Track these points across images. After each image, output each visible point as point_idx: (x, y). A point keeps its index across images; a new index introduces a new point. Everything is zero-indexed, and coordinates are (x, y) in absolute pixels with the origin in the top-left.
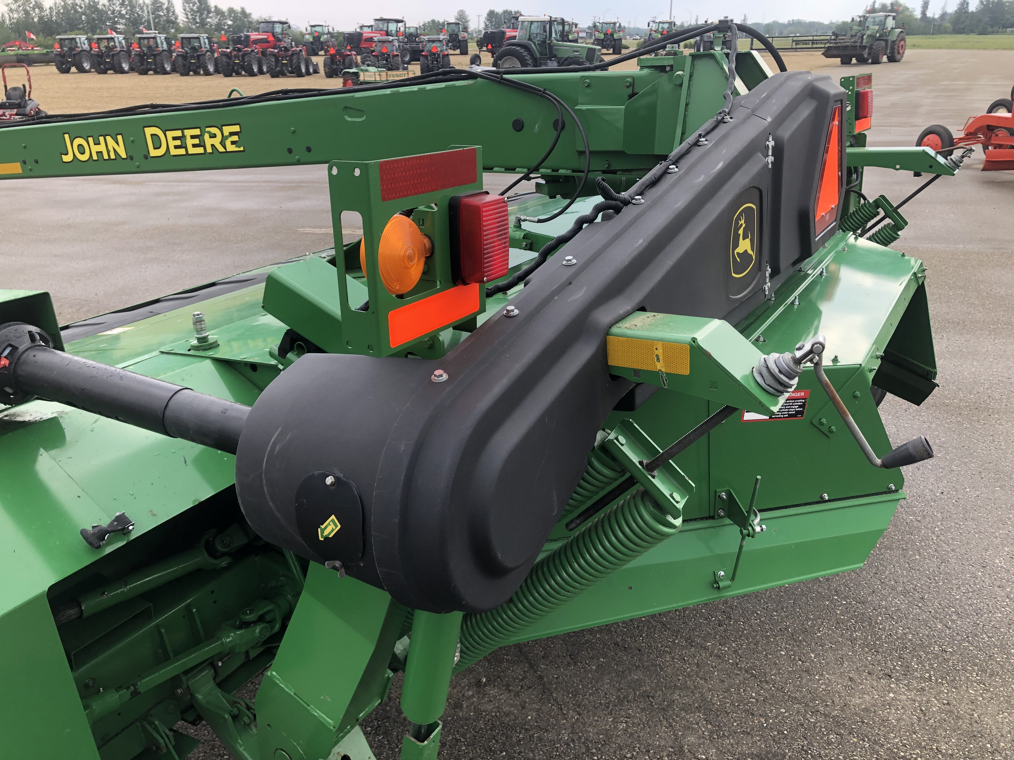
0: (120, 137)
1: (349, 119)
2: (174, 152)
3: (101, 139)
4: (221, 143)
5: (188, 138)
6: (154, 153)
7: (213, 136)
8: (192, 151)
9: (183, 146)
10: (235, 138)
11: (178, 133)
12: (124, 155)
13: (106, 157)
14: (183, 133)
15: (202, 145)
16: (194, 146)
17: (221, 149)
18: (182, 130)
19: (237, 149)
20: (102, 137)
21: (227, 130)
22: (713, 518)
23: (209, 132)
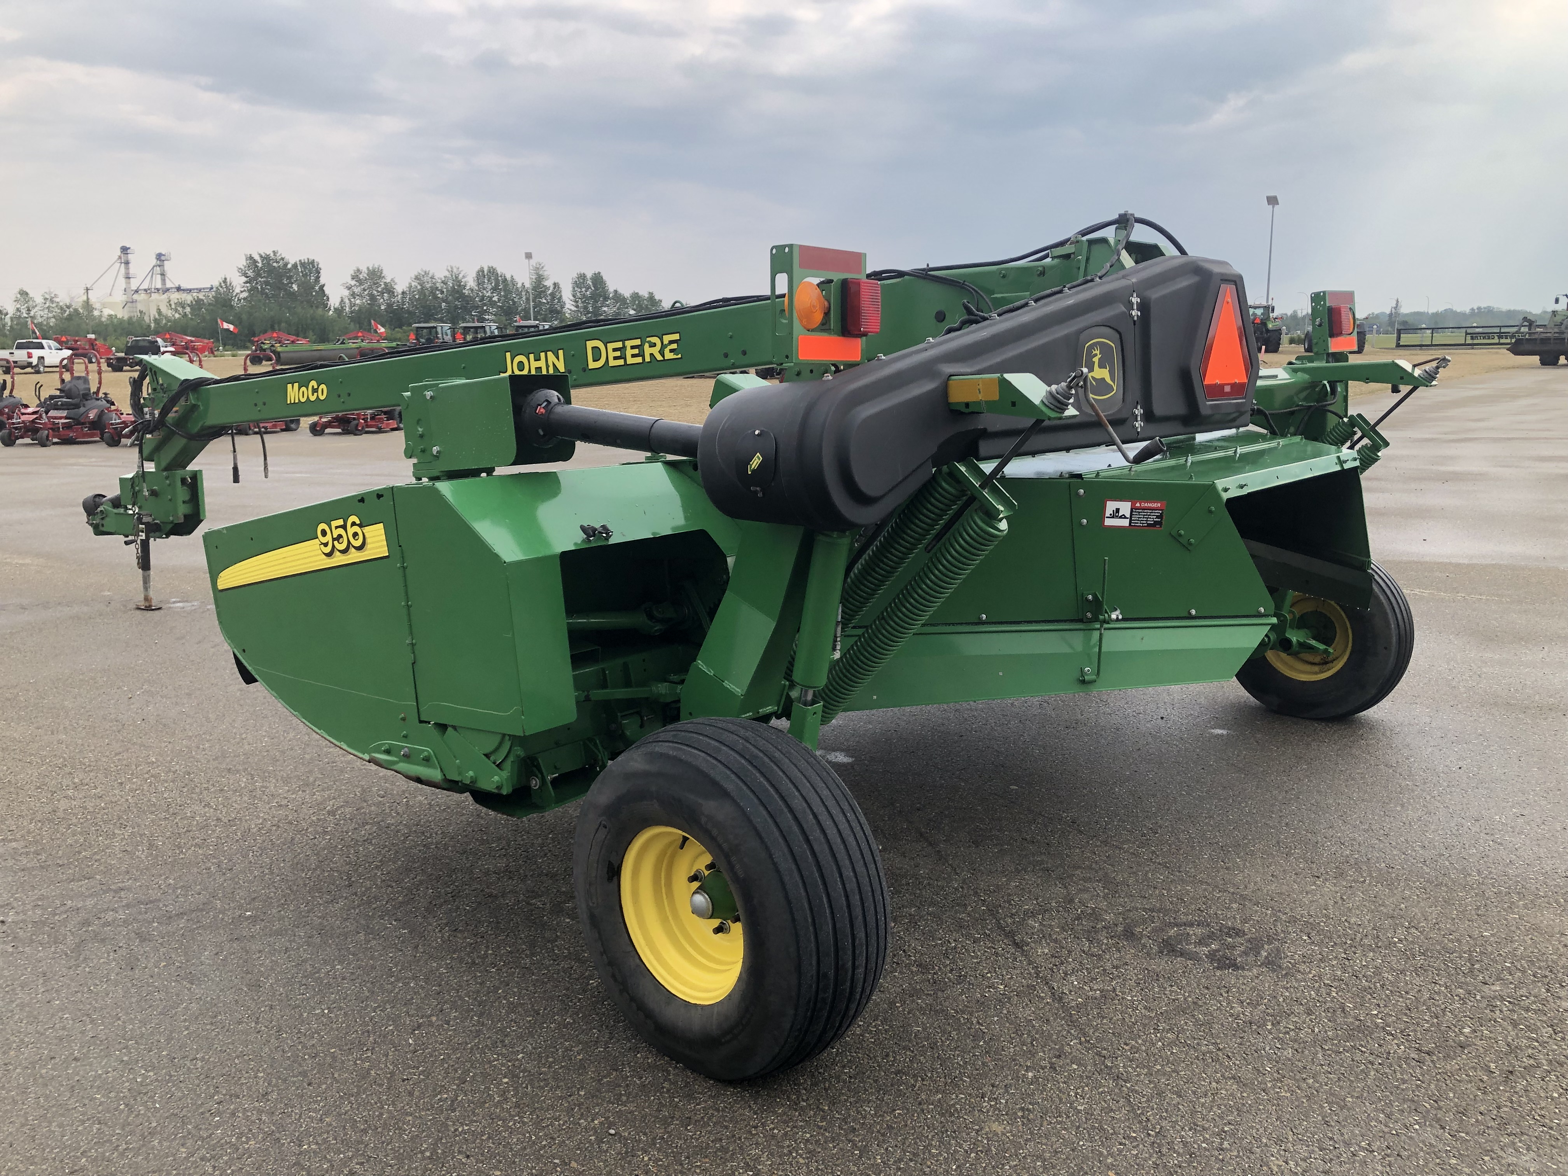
0: (561, 352)
2: (612, 363)
3: (543, 355)
4: (659, 351)
5: (628, 348)
6: (592, 365)
7: (653, 345)
8: (630, 361)
9: (623, 357)
10: (674, 346)
11: (619, 345)
12: (562, 370)
14: (624, 344)
15: (641, 354)
16: (633, 356)
17: (659, 358)
18: (623, 341)
19: (675, 357)
20: (543, 353)
21: (667, 339)
22: (1081, 621)
23: (649, 342)
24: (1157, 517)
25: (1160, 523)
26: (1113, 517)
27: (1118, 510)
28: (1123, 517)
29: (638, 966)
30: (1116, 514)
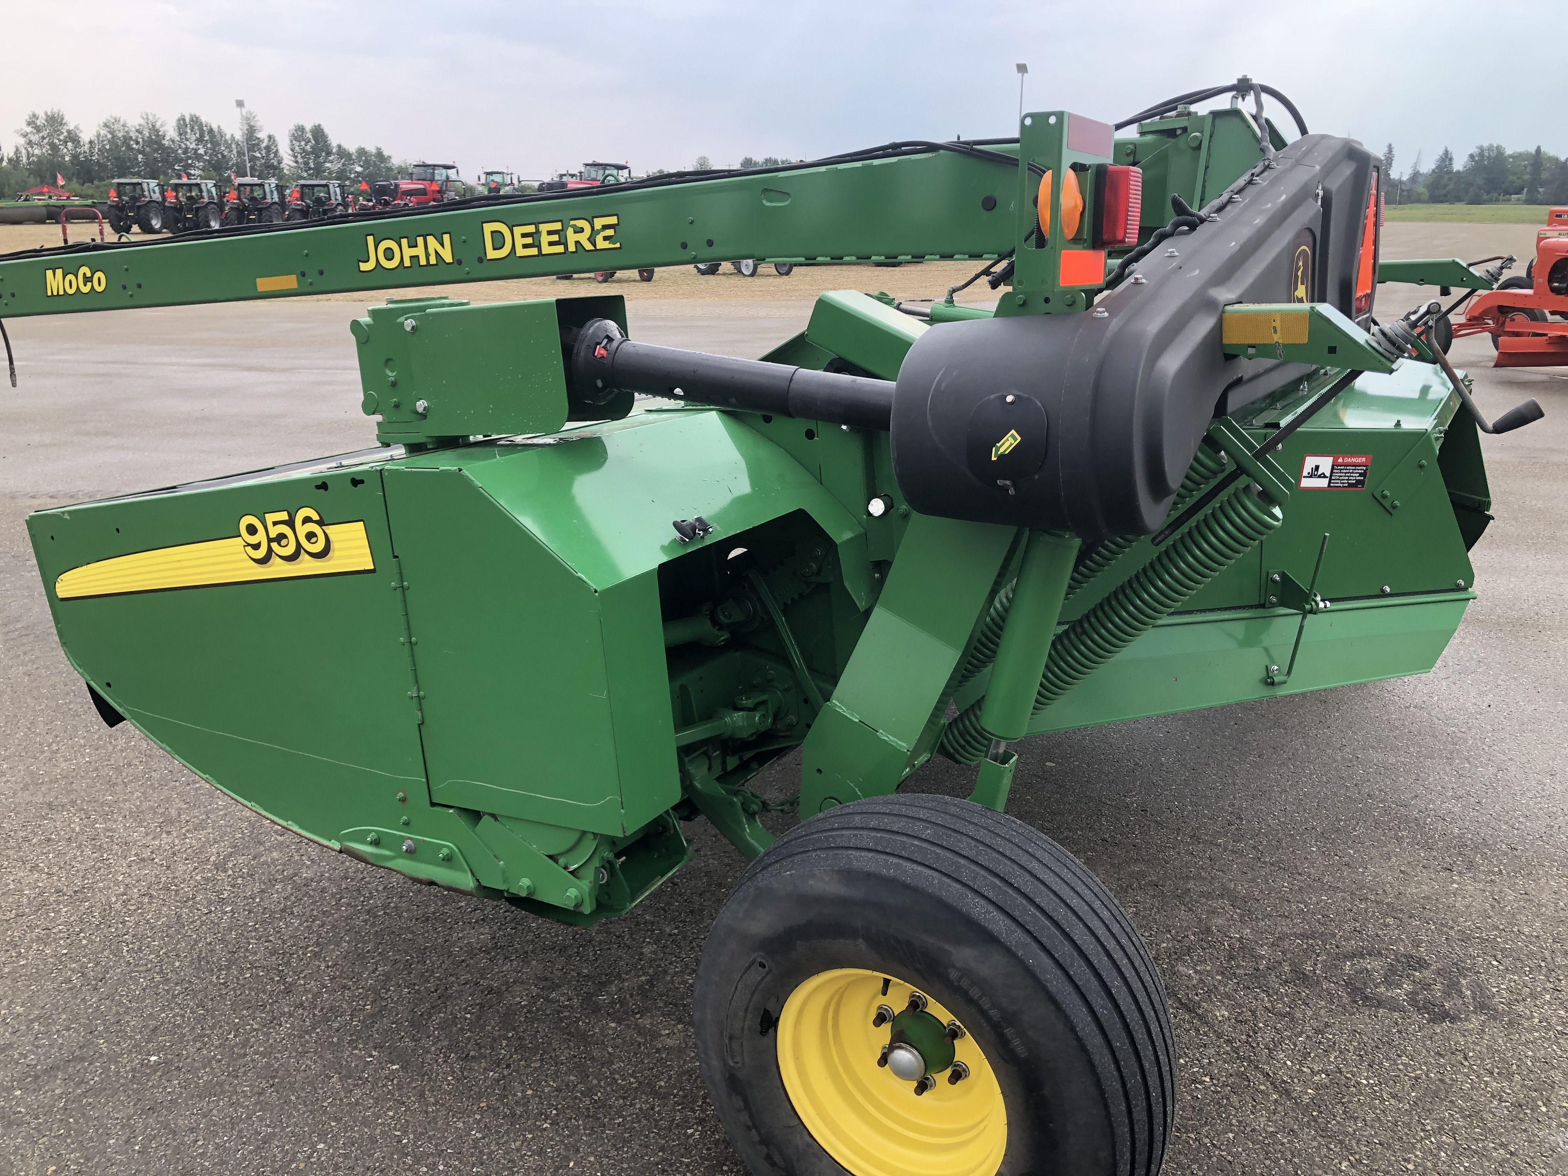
0: (446, 238)
1: (768, 204)
2: (521, 252)
3: (420, 240)
4: (589, 239)
5: (544, 234)
6: (491, 254)
7: (580, 230)
8: (546, 249)
9: (536, 245)
10: (610, 232)
11: (531, 229)
12: (449, 259)
13: (423, 262)
14: (537, 228)
15: (562, 242)
16: (551, 244)
17: (588, 246)
18: (536, 224)
19: (612, 246)
20: (422, 238)
21: (599, 223)
22: (1262, 606)
23: (574, 226)
24: (1361, 474)
25: (1361, 483)
26: (1311, 477)
27: (1317, 467)
28: (1323, 476)
29: (808, 1145)
30: (1315, 473)
